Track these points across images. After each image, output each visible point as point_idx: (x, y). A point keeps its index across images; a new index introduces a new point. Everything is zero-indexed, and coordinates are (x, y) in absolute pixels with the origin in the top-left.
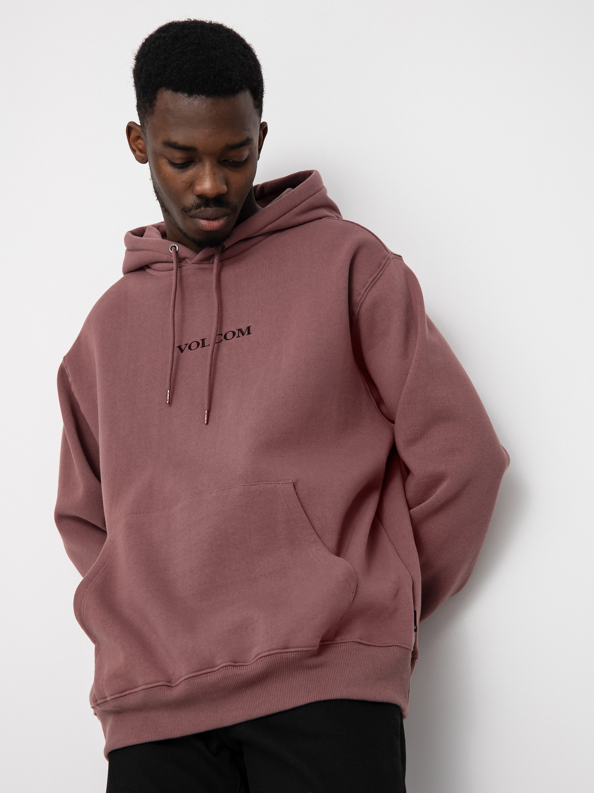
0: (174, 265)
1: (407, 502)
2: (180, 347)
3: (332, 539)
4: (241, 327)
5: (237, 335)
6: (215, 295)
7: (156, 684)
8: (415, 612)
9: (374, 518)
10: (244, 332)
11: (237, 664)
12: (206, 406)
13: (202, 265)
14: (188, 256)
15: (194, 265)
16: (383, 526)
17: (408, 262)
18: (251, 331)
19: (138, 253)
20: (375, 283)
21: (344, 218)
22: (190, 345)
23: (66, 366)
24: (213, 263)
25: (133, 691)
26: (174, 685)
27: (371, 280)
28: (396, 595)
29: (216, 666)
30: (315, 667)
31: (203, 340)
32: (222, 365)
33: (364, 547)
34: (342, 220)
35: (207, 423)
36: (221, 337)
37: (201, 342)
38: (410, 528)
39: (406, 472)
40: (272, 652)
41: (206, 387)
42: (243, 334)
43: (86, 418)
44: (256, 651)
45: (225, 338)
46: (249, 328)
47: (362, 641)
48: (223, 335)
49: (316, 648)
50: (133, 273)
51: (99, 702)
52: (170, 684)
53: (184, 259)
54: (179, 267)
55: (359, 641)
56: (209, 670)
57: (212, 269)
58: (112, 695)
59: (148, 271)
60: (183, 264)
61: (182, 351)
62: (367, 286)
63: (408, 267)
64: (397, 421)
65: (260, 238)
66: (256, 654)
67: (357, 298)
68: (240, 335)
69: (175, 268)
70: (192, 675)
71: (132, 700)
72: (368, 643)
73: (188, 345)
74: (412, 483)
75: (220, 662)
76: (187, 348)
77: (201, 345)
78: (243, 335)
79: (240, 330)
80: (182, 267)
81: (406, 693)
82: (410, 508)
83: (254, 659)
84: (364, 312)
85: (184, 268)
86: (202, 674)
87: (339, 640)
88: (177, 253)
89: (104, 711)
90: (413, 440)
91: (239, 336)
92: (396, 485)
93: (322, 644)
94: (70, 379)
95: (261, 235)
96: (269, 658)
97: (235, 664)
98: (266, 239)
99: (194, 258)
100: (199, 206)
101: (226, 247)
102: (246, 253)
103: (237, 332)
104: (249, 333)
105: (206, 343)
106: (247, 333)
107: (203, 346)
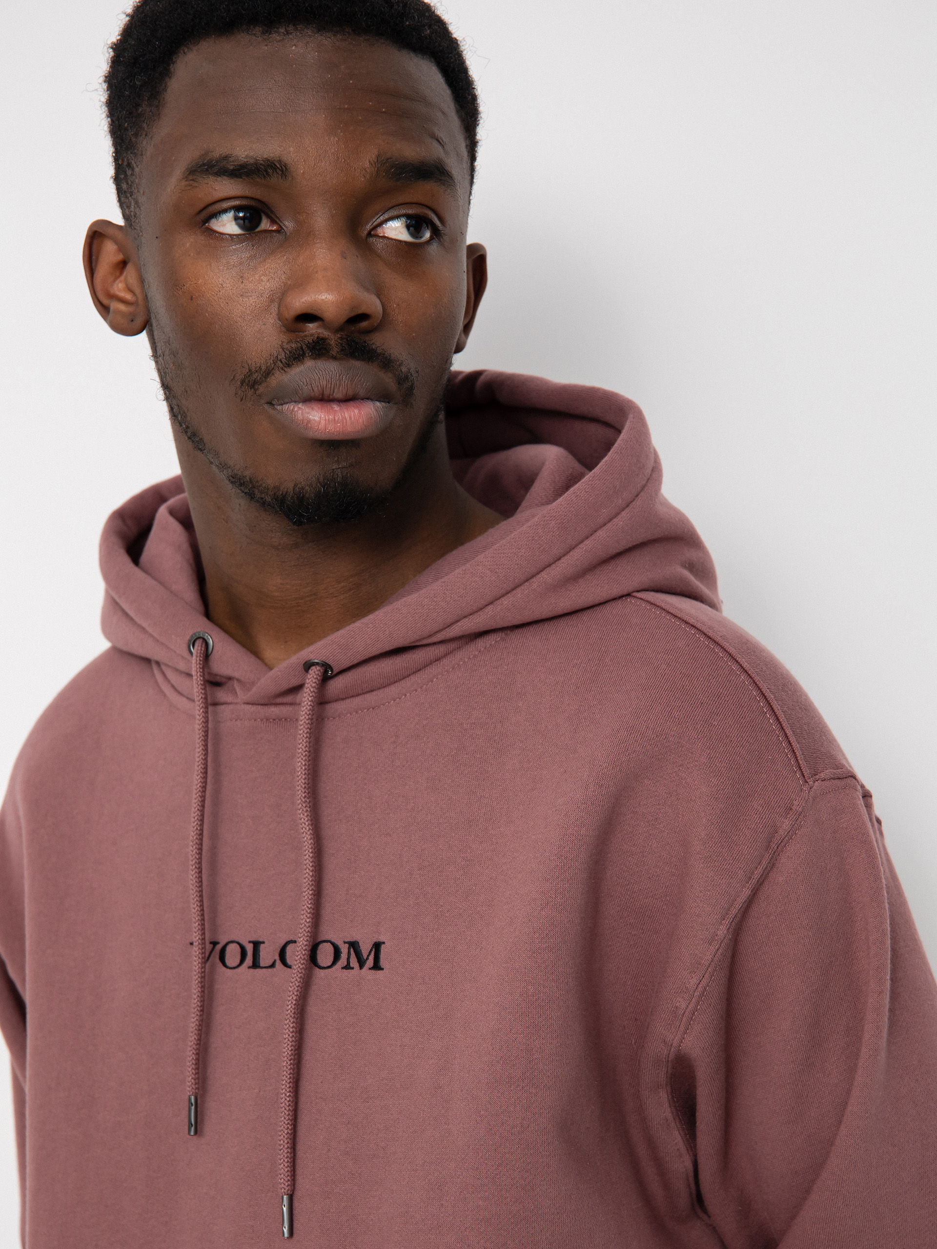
4: (355, 936)
5: (343, 961)
10: (365, 956)
13: (268, 713)
14: (236, 675)
15: (252, 707)
18: (383, 962)
22: (224, 948)
24: (299, 709)
31: (255, 946)
37: (250, 948)
42: (361, 963)
45: (313, 958)
46: (376, 949)
54: (213, 703)
60: (221, 695)
65: (441, 649)
68: (354, 962)
69: (199, 699)
73: (218, 948)
76: (216, 956)
77: (249, 960)
78: (361, 967)
79: (354, 945)
80: (215, 704)
85: (224, 709)
91: (348, 967)
98: (459, 655)
99: (253, 683)
100: (295, 357)
101: (336, 670)
102: (393, 690)
103: (344, 949)
104: (377, 966)
105: (268, 954)
106: (370, 962)
107: (255, 965)
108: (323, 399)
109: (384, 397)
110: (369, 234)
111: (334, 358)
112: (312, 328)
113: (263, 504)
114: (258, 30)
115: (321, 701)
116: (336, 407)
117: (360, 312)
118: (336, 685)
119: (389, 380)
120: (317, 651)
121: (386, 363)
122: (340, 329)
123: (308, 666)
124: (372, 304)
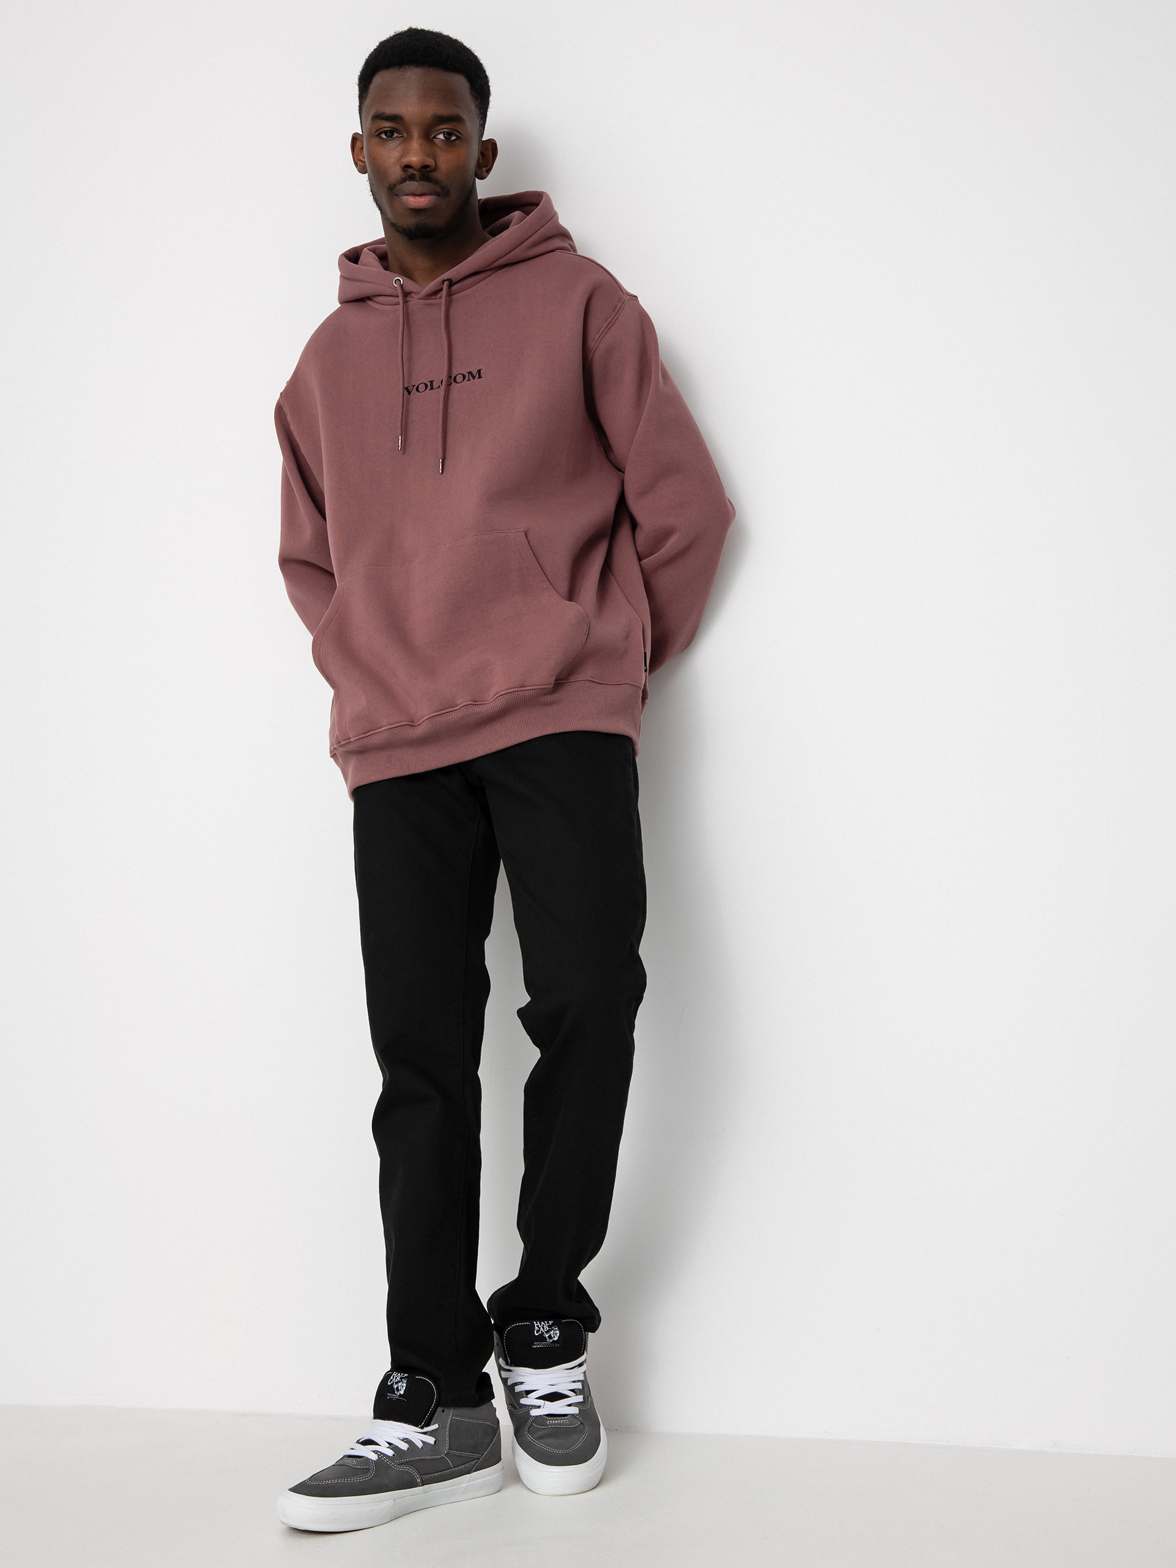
0: (400, 299)
1: (637, 552)
2: (407, 389)
3: (563, 585)
4: (471, 370)
5: (467, 378)
6: (444, 335)
7: (400, 724)
8: (645, 653)
9: (603, 564)
10: (475, 375)
11: (476, 703)
12: (440, 455)
13: (429, 301)
14: (413, 291)
15: (421, 301)
16: (613, 574)
17: (644, 303)
18: (482, 375)
19: (359, 284)
20: (610, 328)
21: (579, 253)
22: (418, 386)
23: (283, 403)
24: (441, 298)
25: (377, 731)
26: (417, 724)
27: (605, 325)
28: (627, 636)
29: (457, 706)
30: (550, 704)
31: (431, 382)
32: (453, 410)
33: (595, 592)
34: (577, 255)
35: (442, 473)
36: (451, 379)
37: (429, 384)
38: (640, 575)
39: (634, 525)
40: (510, 691)
41: (440, 435)
43: (307, 460)
44: (494, 690)
45: (455, 381)
46: (479, 371)
47: (594, 680)
48: (453, 378)
49: (551, 686)
50: (352, 304)
51: (342, 743)
52: (412, 724)
53: (410, 293)
54: (405, 302)
55: (591, 679)
56: (450, 710)
57: (440, 304)
58: (356, 736)
59: (370, 303)
60: (408, 299)
61: (409, 393)
62: (601, 331)
63: (644, 309)
64: (626, 472)
65: (490, 273)
66: (495, 693)
67: (591, 344)
68: (471, 378)
69: (401, 302)
70: (434, 714)
71: (375, 740)
72: (600, 682)
73: (415, 387)
74: (641, 536)
75: (461, 701)
76: (414, 390)
77: (429, 387)
78: (474, 379)
79: (470, 373)
80: (407, 302)
81: (637, 728)
82: (640, 559)
83: (492, 698)
84: (597, 357)
85: (410, 304)
86: (444, 714)
87: (572, 679)
88: (402, 286)
89: (346, 752)
90: (643, 493)
91: (469, 380)
92: (625, 532)
93: (556, 682)
94: (289, 418)
95: (490, 270)
96: (507, 697)
97: (475, 702)
98: (496, 274)
99: (420, 293)
100: (404, 180)
101: (454, 282)
102: (475, 288)
103: (467, 375)
104: (480, 377)
105: (435, 385)
106: (477, 377)
107: (432, 388)
108: (414, 195)
109: (438, 194)
110: (434, 137)
111: (417, 181)
112: (411, 171)
113: (400, 232)
114: (397, 67)
115: (450, 295)
116: (417, 197)
117: (426, 164)
118: (455, 287)
119: (437, 189)
120: (446, 276)
121: (436, 182)
122: (419, 171)
123: (443, 281)
124: (430, 162)
